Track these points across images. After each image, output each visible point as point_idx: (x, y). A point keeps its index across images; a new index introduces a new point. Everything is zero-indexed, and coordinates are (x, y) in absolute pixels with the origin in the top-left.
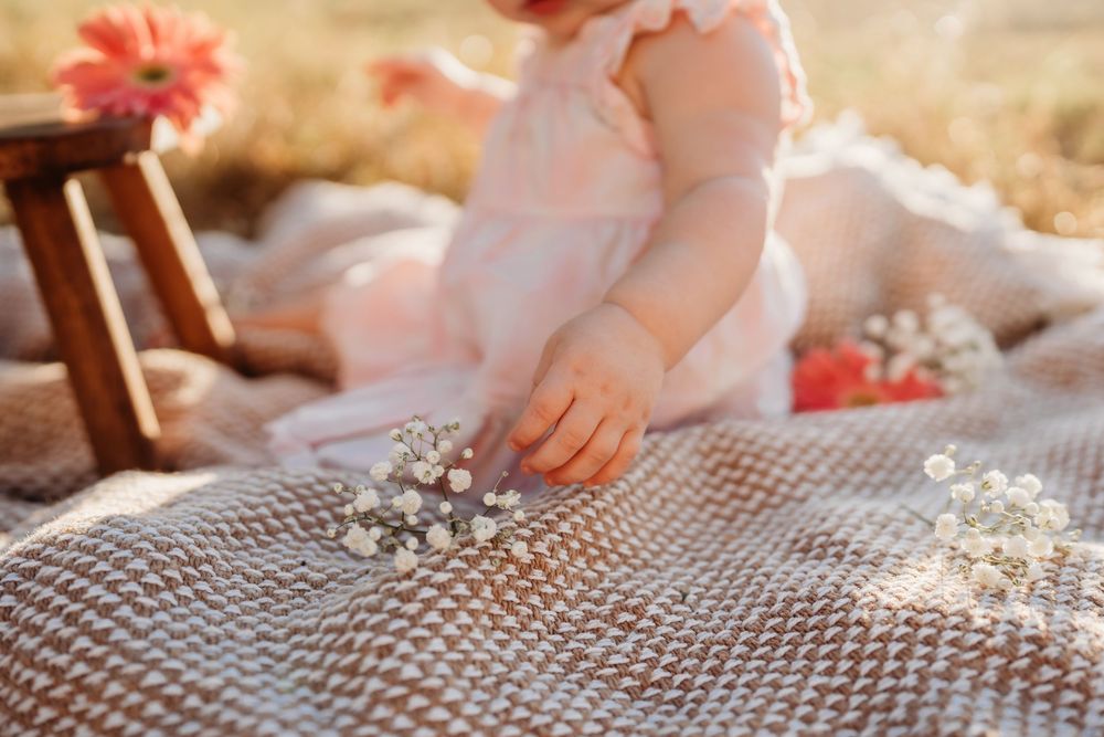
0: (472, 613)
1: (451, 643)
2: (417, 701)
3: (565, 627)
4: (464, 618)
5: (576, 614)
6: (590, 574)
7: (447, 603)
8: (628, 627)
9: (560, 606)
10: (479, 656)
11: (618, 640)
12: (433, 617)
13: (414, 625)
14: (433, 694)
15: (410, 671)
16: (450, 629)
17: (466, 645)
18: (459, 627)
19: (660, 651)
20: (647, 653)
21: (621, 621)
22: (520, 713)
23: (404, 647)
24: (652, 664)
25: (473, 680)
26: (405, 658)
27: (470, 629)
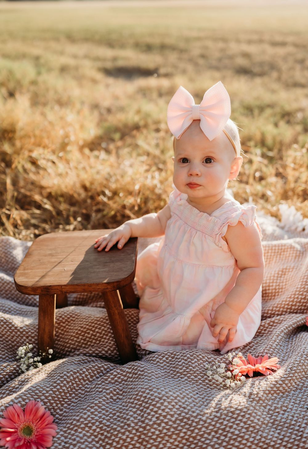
0: (249, 414)
1: (245, 423)
2: (239, 439)
3: (271, 412)
4: (247, 416)
5: (273, 408)
6: (273, 398)
7: (242, 414)
8: (285, 411)
9: (268, 407)
10: (253, 425)
11: (283, 414)
12: (240, 418)
13: (236, 420)
14: (242, 437)
15: (237, 432)
16: (244, 420)
17: (249, 422)
18: (246, 418)
19: (293, 416)
20: (290, 418)
21: (283, 409)
22: (263, 440)
23: (235, 426)
24: (291, 420)
25: (251, 431)
26: (235, 429)
27: (249, 418)
